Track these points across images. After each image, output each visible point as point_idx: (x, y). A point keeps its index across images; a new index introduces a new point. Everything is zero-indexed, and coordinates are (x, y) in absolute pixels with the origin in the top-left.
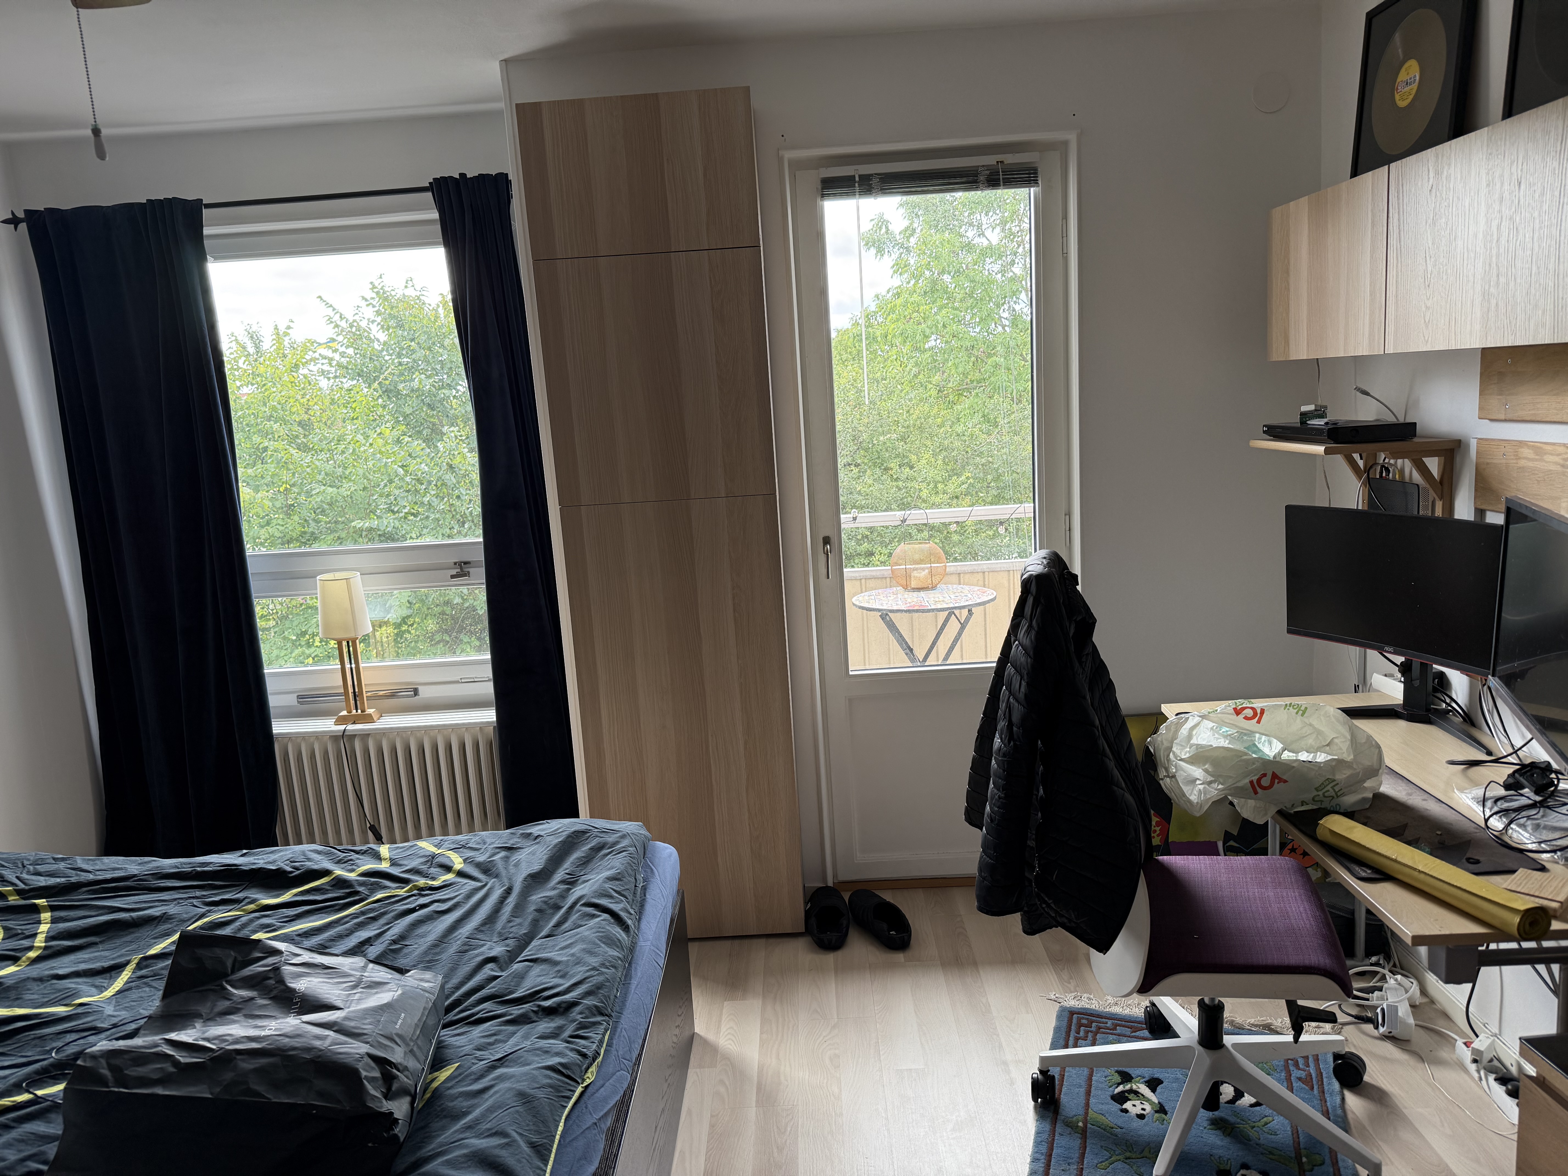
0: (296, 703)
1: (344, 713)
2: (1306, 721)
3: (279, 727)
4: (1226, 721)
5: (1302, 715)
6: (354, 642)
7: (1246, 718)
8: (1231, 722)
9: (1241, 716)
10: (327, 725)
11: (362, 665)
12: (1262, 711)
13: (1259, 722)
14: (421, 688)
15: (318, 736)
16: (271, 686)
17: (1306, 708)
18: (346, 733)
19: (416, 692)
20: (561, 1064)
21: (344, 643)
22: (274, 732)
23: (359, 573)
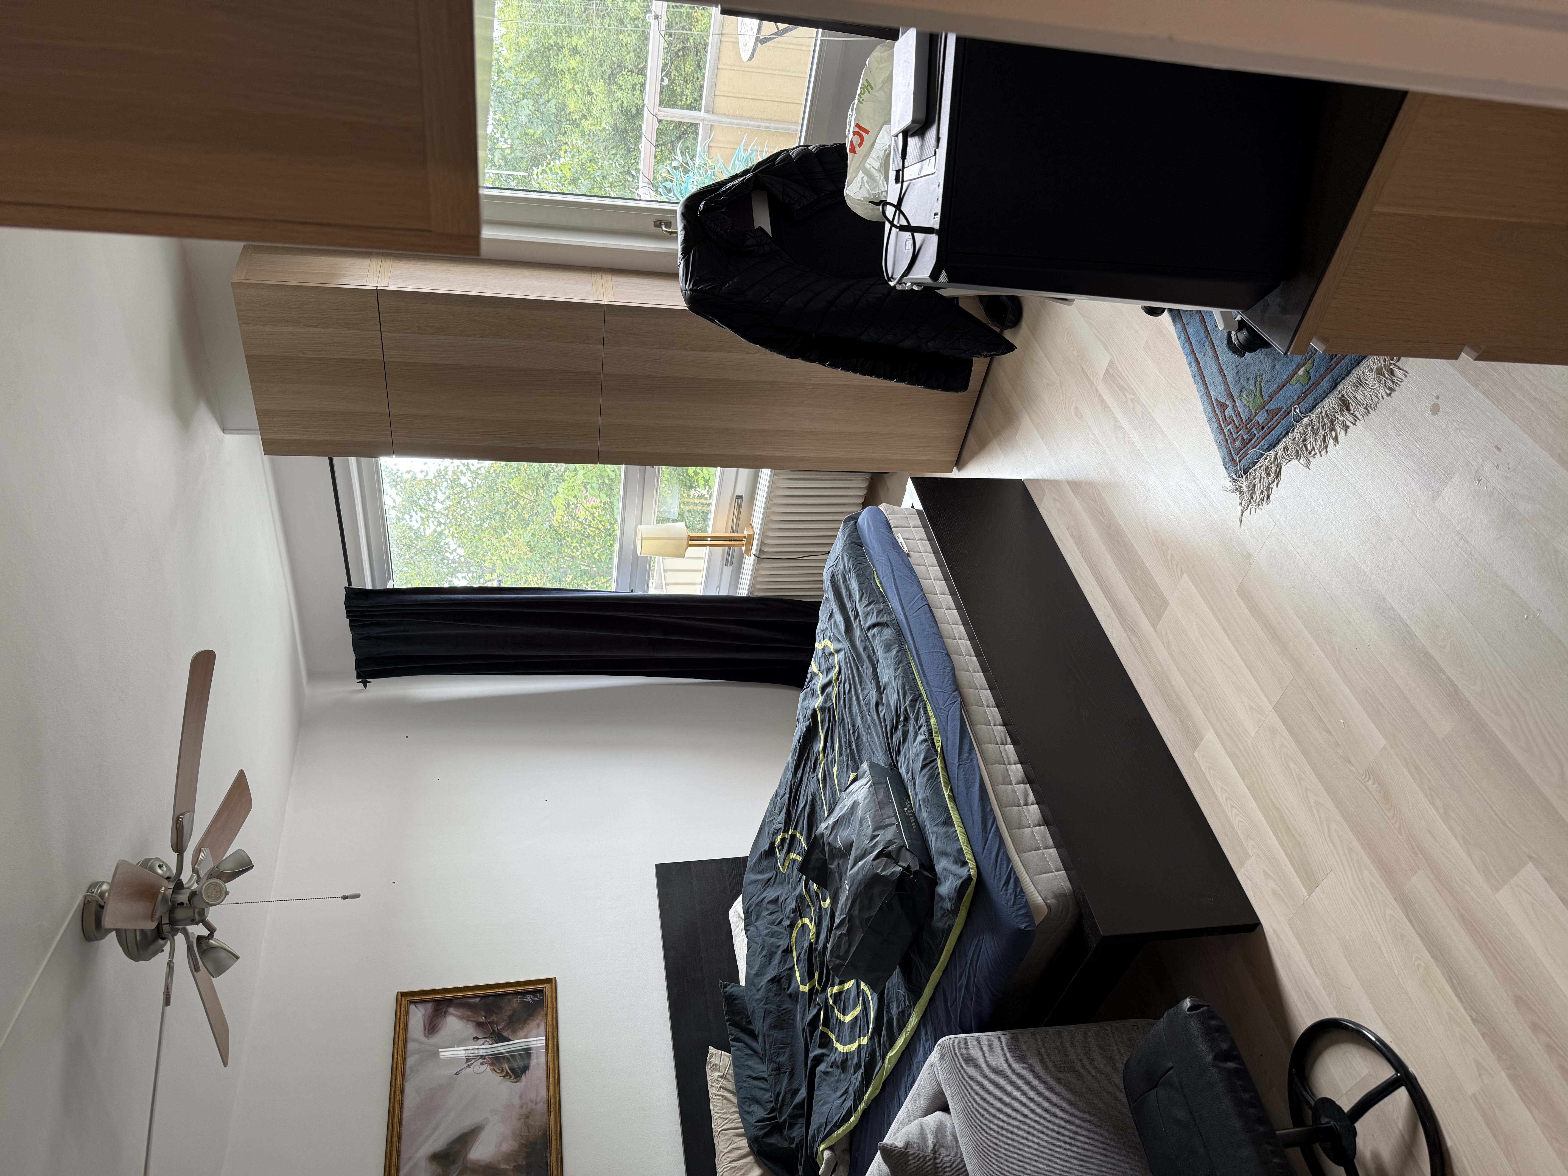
0: (731, 567)
1: (743, 548)
2: (877, 88)
3: (743, 592)
4: (858, 165)
5: (872, 89)
6: (691, 537)
7: (860, 145)
8: (861, 159)
9: (857, 149)
10: (749, 562)
11: (709, 533)
12: (857, 125)
13: (867, 132)
14: (737, 493)
15: (755, 570)
16: (712, 592)
17: (867, 80)
18: (757, 555)
19: (739, 497)
20: (924, 760)
21: (691, 542)
22: (745, 595)
23: (639, 526)
